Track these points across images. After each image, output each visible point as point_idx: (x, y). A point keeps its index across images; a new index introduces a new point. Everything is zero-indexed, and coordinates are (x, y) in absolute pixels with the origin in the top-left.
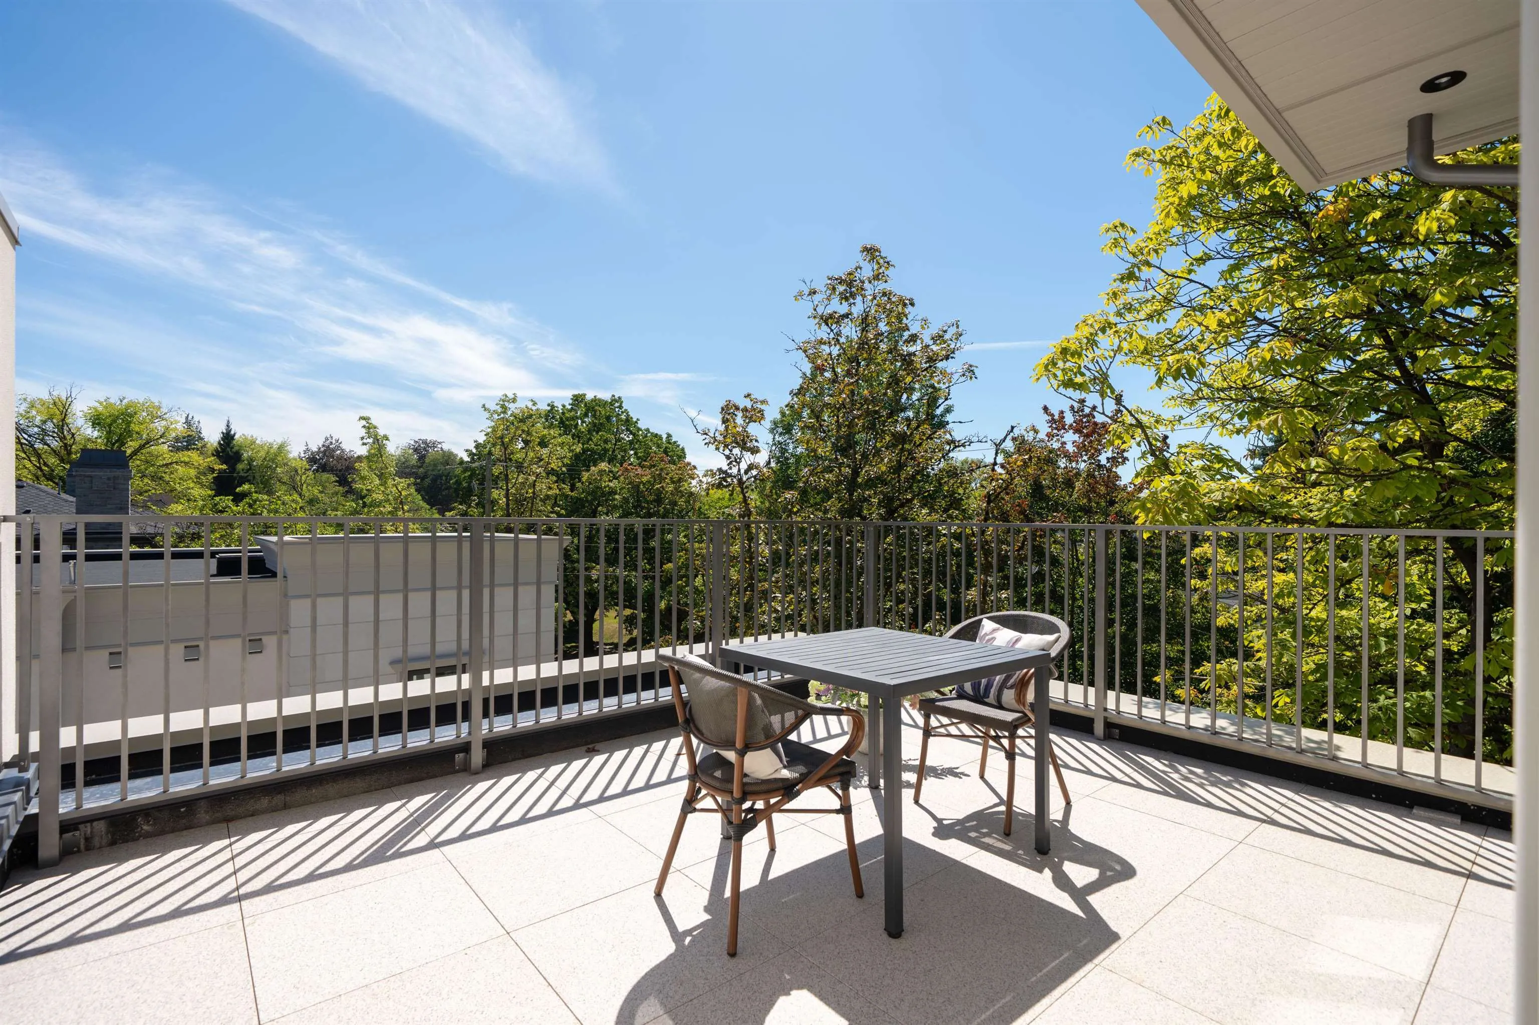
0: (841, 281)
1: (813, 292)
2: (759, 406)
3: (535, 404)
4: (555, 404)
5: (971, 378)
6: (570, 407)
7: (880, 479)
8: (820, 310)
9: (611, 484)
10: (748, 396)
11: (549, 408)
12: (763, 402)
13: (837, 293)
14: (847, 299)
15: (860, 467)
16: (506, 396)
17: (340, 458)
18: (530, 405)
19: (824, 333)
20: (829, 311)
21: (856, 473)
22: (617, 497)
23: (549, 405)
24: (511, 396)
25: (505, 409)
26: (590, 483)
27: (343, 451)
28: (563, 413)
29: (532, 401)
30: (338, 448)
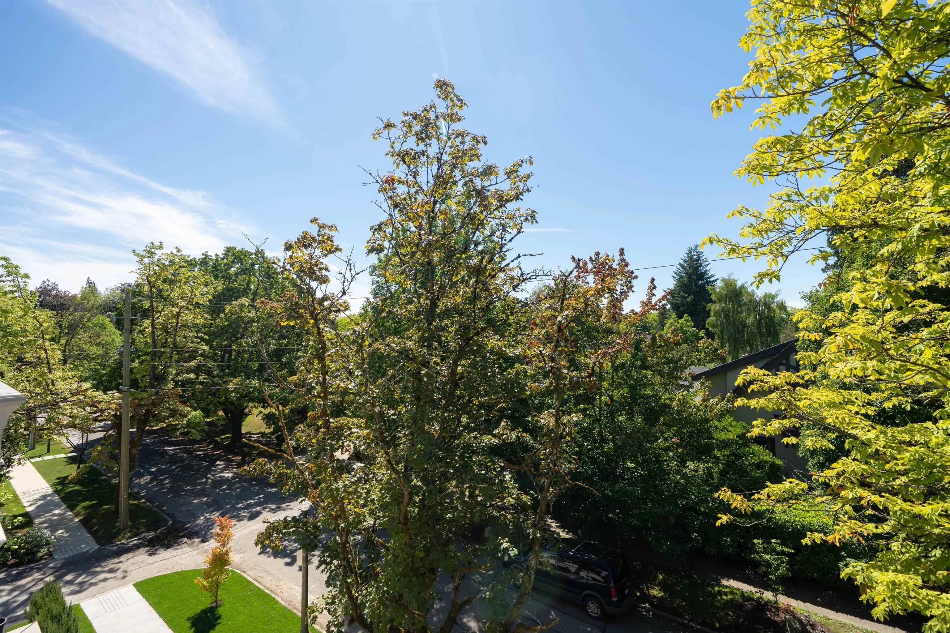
0: (415, 117)
1: (389, 125)
2: (328, 232)
3: (179, 251)
4: (209, 254)
5: (532, 222)
6: (222, 256)
7: (456, 310)
8: (397, 147)
9: (250, 315)
10: (314, 221)
11: (204, 257)
12: (331, 228)
13: (414, 132)
14: (423, 140)
15: (438, 298)
16: (153, 244)
17: (57, 296)
18: (175, 251)
19: (401, 172)
20: (405, 147)
21: (434, 304)
22: (255, 324)
23: (203, 254)
24: (157, 244)
25: (151, 255)
26: (232, 314)
27: (58, 290)
28: (217, 260)
29: (177, 248)
30: (54, 288)
